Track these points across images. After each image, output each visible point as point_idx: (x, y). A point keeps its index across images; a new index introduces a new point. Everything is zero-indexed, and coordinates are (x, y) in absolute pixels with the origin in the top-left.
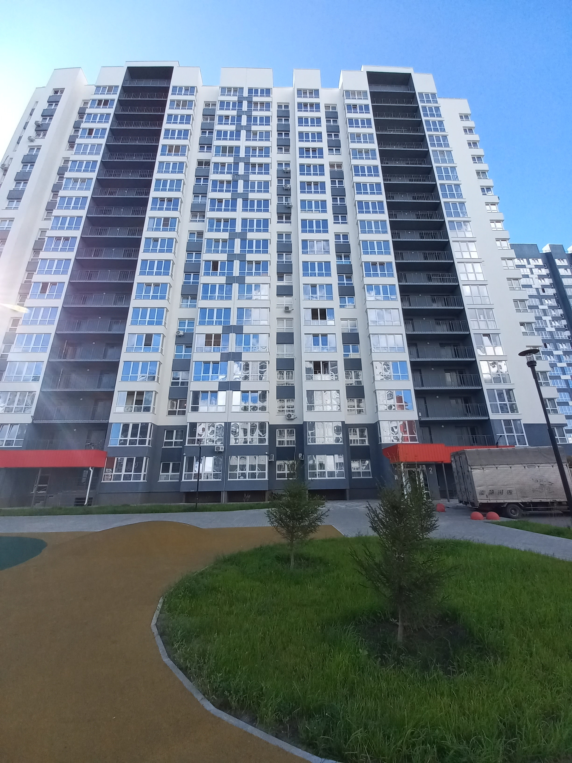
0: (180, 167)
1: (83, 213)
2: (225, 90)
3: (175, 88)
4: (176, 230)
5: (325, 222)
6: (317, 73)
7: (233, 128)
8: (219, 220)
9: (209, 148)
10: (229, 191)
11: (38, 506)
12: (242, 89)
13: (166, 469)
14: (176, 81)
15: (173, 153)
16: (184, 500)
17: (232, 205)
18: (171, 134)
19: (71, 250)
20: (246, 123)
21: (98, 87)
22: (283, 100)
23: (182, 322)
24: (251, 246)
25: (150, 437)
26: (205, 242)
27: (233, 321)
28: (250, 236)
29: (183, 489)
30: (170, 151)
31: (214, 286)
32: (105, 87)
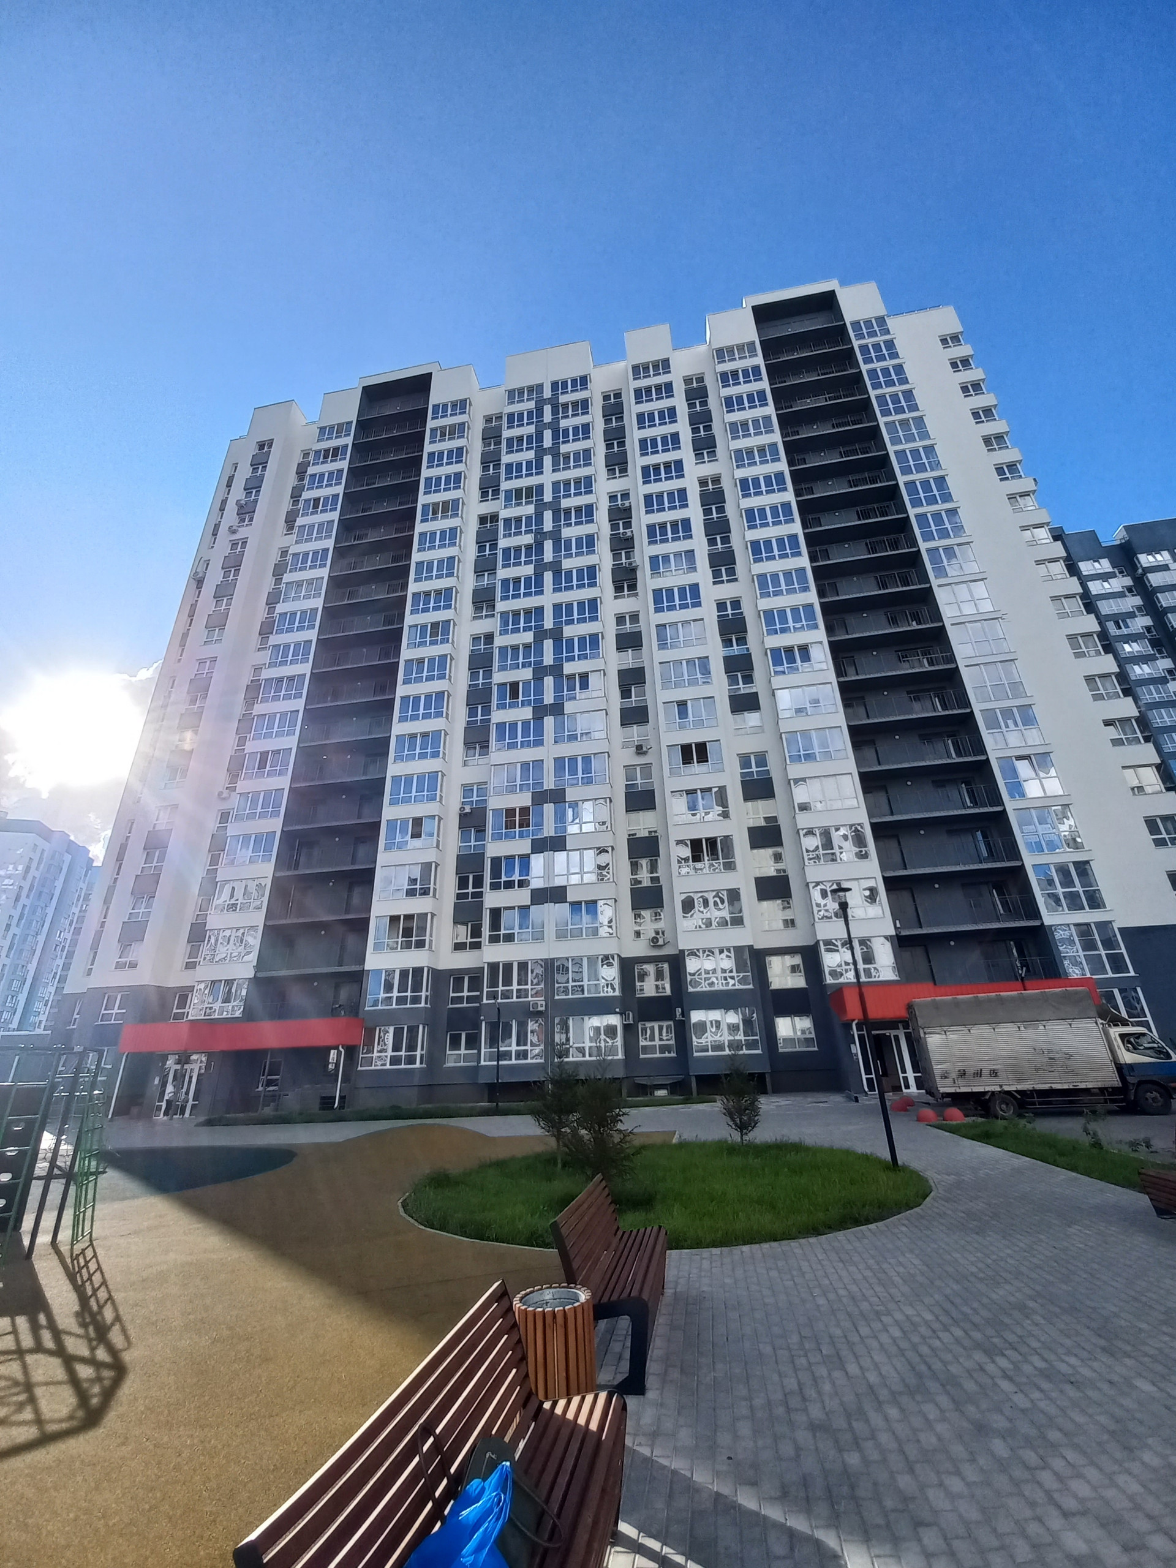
0: (451, 536)
1: (312, 635)
2: (513, 395)
3: (436, 407)
4: (450, 641)
5: (695, 588)
6: (663, 331)
7: (531, 455)
8: (516, 614)
9: (496, 492)
10: (530, 562)
11: (268, 1111)
12: (540, 387)
13: (455, 1043)
14: (437, 396)
15: (440, 515)
16: (486, 1097)
17: (535, 585)
18: (434, 484)
19: (298, 696)
20: (551, 442)
21: (322, 429)
22: (610, 387)
23: (467, 790)
24: (571, 648)
25: (427, 991)
26: (496, 652)
27: (549, 783)
28: (568, 631)
29: (483, 1079)
30: (435, 512)
31: (513, 725)
32: (332, 427)
